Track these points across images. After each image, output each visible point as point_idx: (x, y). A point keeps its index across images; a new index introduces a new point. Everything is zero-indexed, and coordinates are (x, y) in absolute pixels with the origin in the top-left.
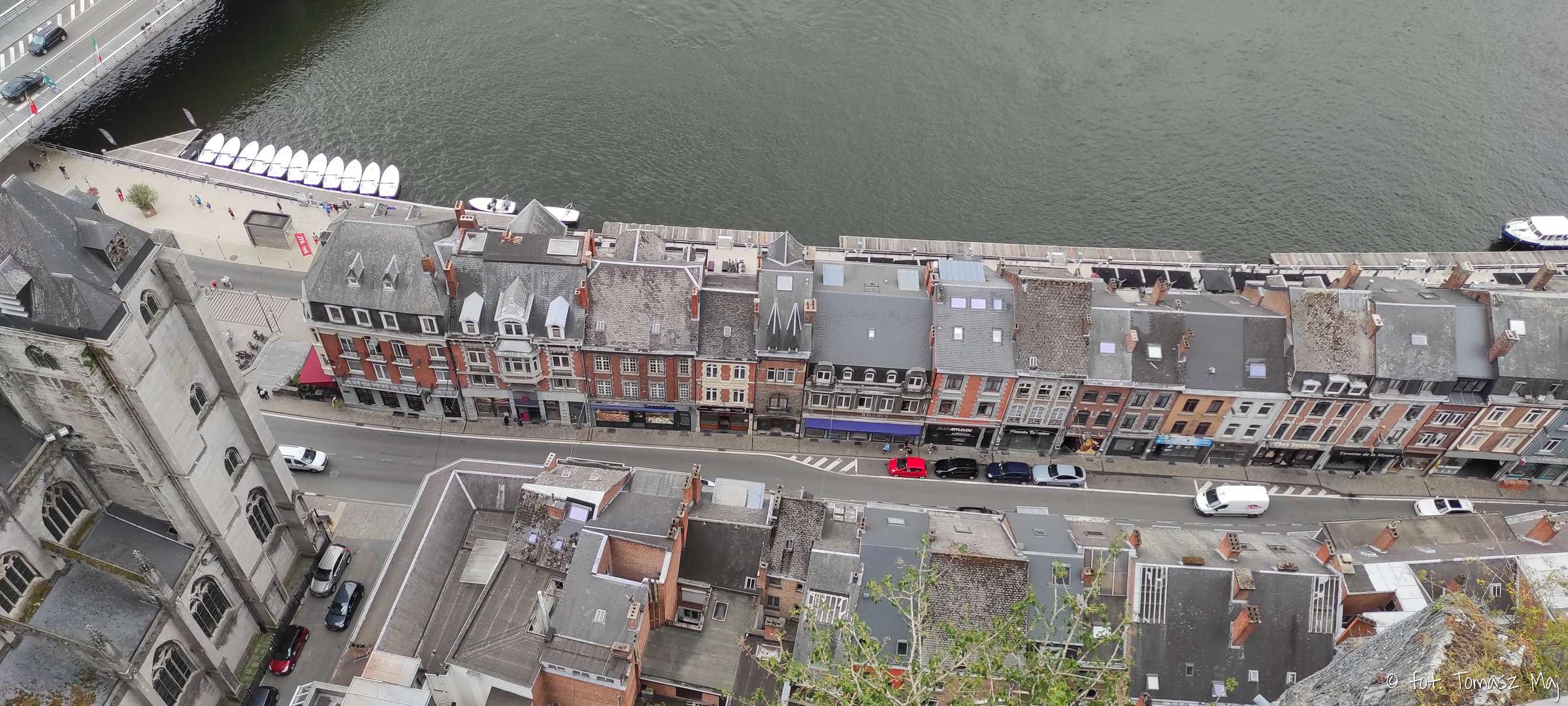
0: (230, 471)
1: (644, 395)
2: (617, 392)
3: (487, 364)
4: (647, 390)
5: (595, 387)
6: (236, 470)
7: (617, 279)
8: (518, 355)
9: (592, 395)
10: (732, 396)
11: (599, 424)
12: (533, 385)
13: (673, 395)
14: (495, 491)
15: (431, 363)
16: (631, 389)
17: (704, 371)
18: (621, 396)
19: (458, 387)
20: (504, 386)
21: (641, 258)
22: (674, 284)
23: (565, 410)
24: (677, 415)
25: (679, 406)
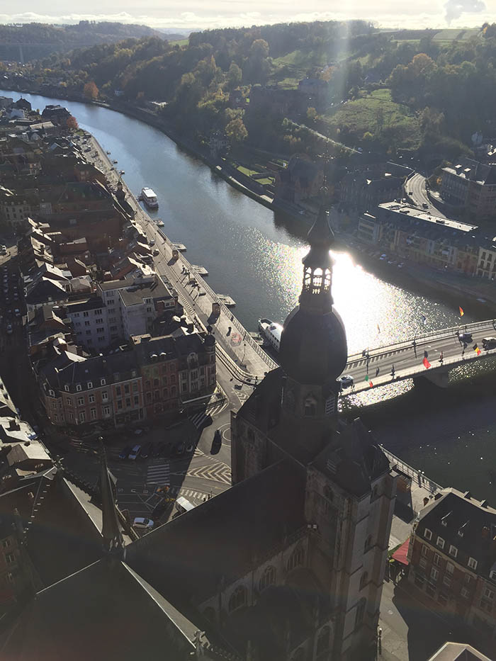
0: (361, 583)
6: (363, 583)
15: (462, 583)
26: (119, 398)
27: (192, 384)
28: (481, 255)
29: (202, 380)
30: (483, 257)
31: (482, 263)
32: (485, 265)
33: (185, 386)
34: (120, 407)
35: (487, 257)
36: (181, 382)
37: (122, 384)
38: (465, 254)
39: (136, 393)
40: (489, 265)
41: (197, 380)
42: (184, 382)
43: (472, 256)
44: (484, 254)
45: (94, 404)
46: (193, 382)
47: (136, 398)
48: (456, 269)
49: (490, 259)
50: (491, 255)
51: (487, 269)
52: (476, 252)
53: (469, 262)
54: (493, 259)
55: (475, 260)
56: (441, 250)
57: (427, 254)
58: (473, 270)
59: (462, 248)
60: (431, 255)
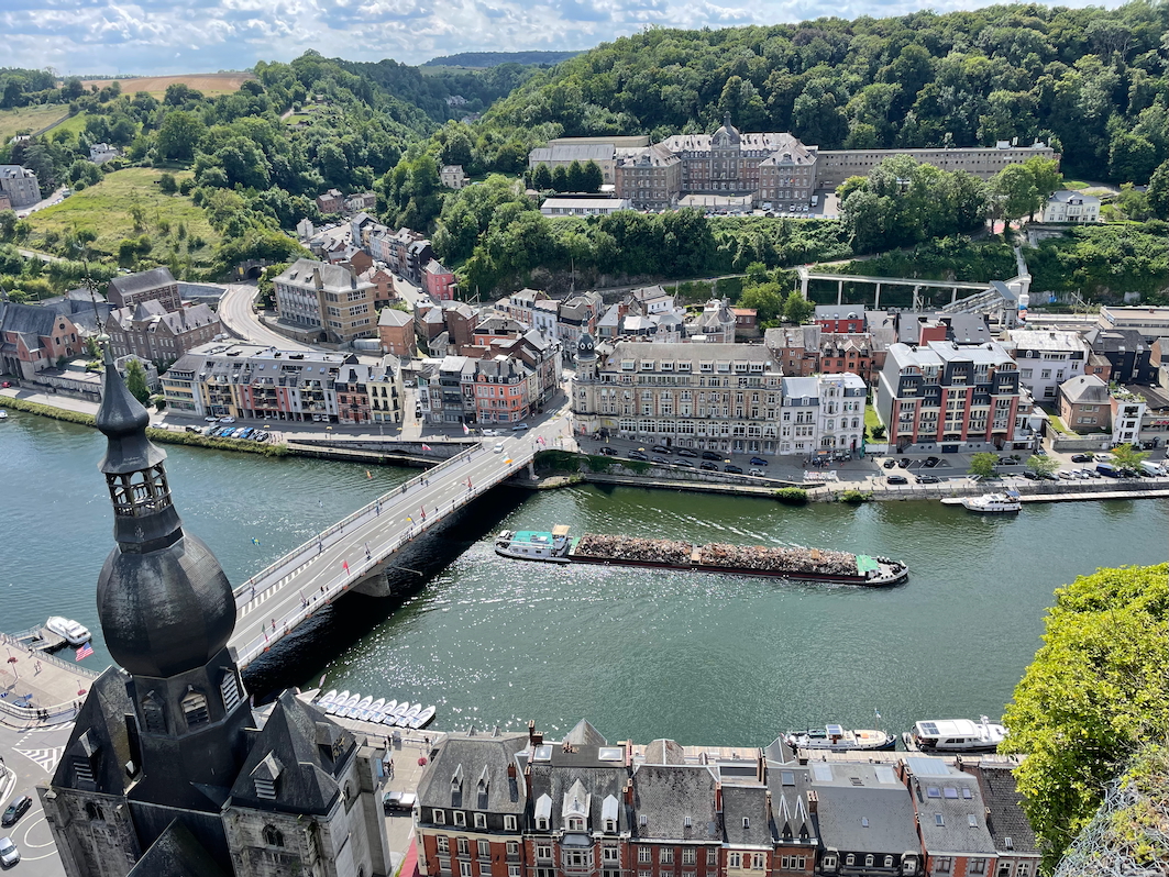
3: (552, 859)
7: (653, 779)
8: (578, 850)
15: (506, 859)
17: (729, 860)
21: (669, 761)
22: (699, 783)
28: (370, 391)
30: (375, 394)
31: (376, 402)
32: (381, 406)
35: (379, 392)
38: (349, 396)
40: (385, 403)
43: (359, 396)
44: (374, 389)
48: (343, 421)
49: (384, 394)
50: (384, 389)
51: (386, 408)
52: (363, 389)
53: (357, 406)
54: (389, 392)
55: (364, 401)
56: (311, 399)
57: (293, 410)
58: (367, 416)
59: (341, 388)
60: (299, 409)
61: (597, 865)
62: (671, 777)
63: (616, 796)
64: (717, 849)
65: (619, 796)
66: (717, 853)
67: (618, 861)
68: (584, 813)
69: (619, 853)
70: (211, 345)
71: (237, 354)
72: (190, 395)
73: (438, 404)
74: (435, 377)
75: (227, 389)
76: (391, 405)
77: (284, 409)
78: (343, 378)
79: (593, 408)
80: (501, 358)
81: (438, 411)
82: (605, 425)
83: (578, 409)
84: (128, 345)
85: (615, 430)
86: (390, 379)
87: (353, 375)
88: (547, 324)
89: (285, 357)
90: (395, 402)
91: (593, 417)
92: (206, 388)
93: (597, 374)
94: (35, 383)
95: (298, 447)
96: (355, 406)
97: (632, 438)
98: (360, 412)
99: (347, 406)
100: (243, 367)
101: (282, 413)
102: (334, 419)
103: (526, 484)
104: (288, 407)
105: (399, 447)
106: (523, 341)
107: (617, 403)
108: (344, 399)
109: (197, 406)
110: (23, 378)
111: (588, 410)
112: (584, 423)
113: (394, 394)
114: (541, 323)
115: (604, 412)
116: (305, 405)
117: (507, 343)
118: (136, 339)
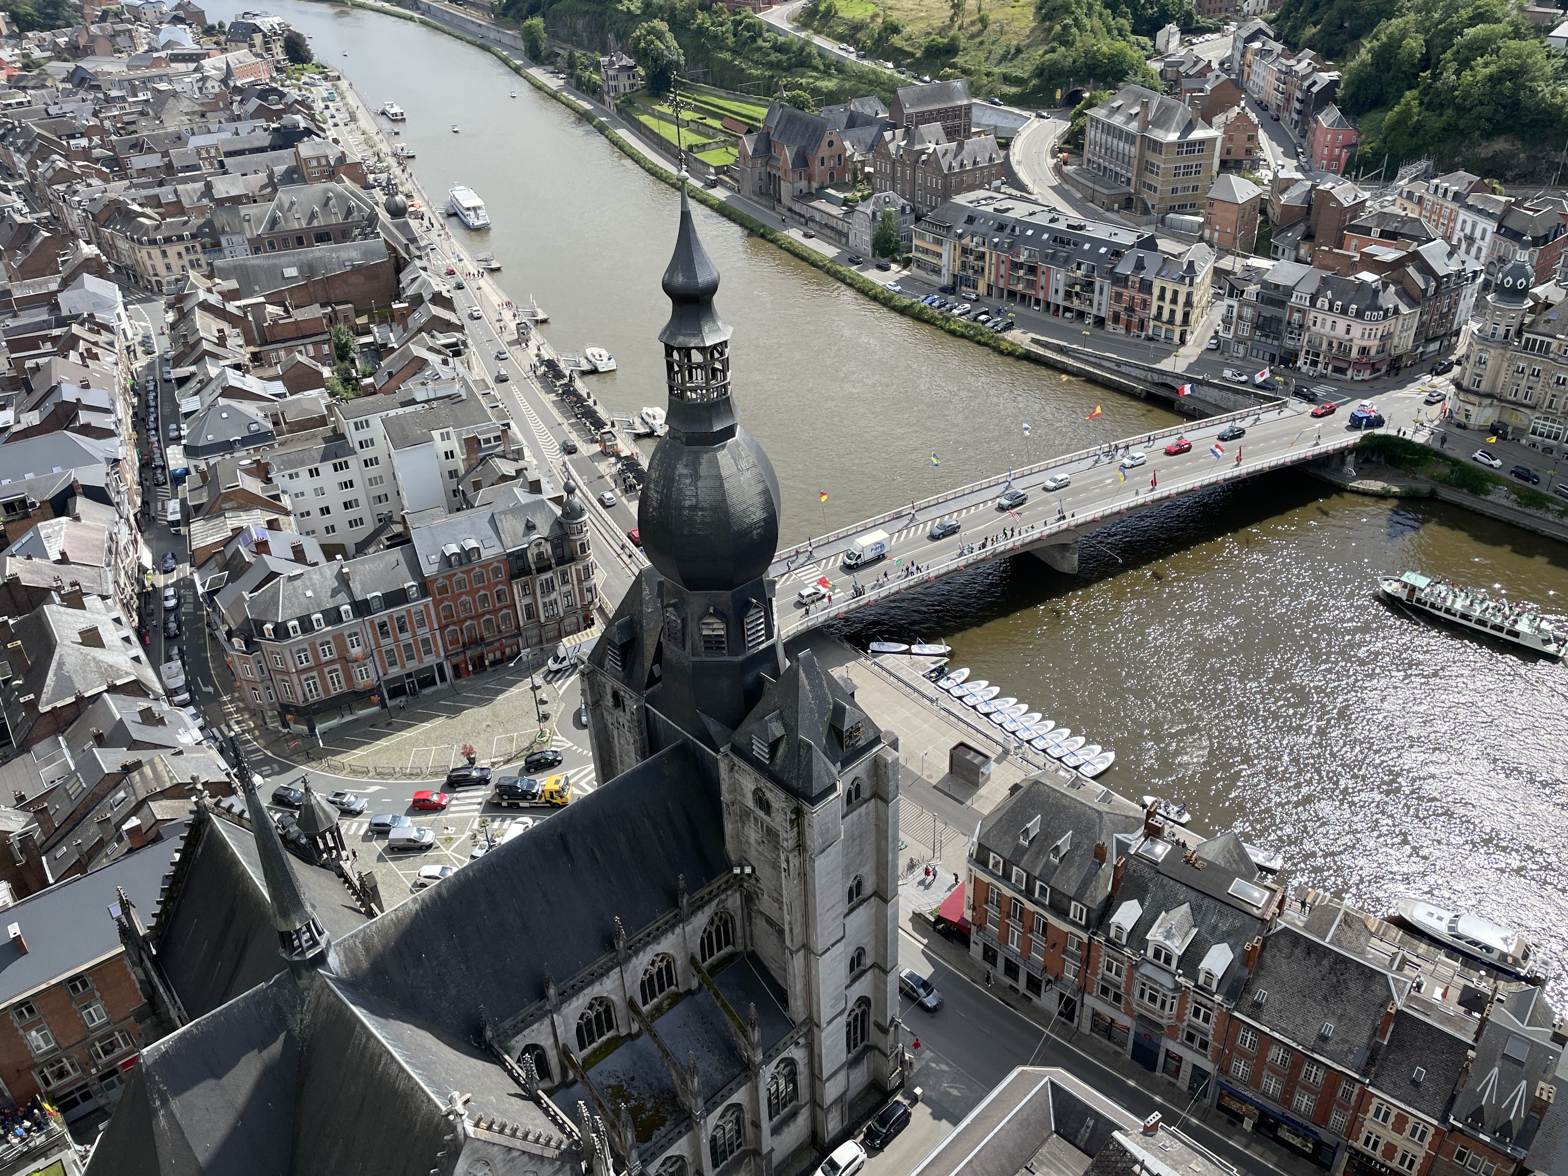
0: (852, 969)
1: (1286, 1098)
2: (1255, 1080)
3: (1122, 980)
4: (1292, 1096)
5: (1230, 1063)
6: (857, 970)
7: (1298, 952)
8: (1157, 987)
9: (1224, 1070)
10: (1398, 1156)
11: (1220, 1107)
12: (1159, 1026)
13: (1322, 1116)
14: (1082, 1123)
15: (1065, 951)
16: (1272, 1085)
17: (1372, 1109)
18: (1258, 1087)
19: (1083, 990)
20: (1129, 1012)
21: (1336, 941)
22: (1367, 989)
23: (1186, 1072)
24: (1319, 1145)
25: (1325, 1136)
26: (387, 643)
27: (545, 605)
28: (1156, 292)
29: (567, 595)
30: (1162, 297)
31: (1160, 308)
32: (1166, 316)
33: (531, 612)
34: (393, 663)
35: (1168, 295)
36: (521, 602)
37: (390, 617)
38: (1126, 293)
39: (423, 632)
40: (1172, 312)
41: (553, 596)
42: (527, 601)
43: (1139, 296)
44: (1163, 290)
45: (332, 662)
46: (547, 600)
47: (426, 642)
48: (1110, 326)
49: (1174, 301)
50: (1176, 293)
51: (1171, 321)
52: (1146, 287)
53: (1133, 311)
54: (1182, 299)
55: (1145, 305)
56: (1077, 288)
57: (1052, 299)
58: (1142, 326)
59: (1120, 281)
60: (1059, 299)
61: (1180, 1017)
62: (1325, 962)
63: (1232, 949)
64: (1358, 1085)
65: (1238, 950)
66: (1356, 1091)
67: (1210, 1027)
68: (1177, 947)
69: (1213, 1019)
70: (981, 194)
71: (1008, 210)
72: (939, 255)
73: (1245, 331)
74: (1252, 289)
75: (982, 257)
76: (1179, 317)
77: (1041, 296)
78: (1125, 268)
79: (1494, 386)
80: (1368, 277)
81: (1240, 341)
82: (1506, 418)
83: (1465, 383)
84: (893, 179)
85: (1520, 432)
86: (1187, 280)
87: (1140, 266)
88: (1478, 234)
89: (1061, 225)
90: (1186, 315)
91: (1489, 401)
92: (959, 251)
93: (1519, 333)
94: (790, 210)
95: (1041, 351)
96: (1130, 310)
97: (1548, 450)
98: (1136, 320)
99: (1120, 308)
100: (1008, 231)
101: (1038, 302)
102: (1100, 322)
103: (1335, 478)
104: (1046, 294)
105: (1169, 380)
106: (1415, 257)
107: (1539, 387)
108: (1118, 297)
109: (944, 271)
110: (779, 201)
111: (1483, 388)
112: (1469, 407)
113: (1188, 303)
114: (1468, 230)
115: (1512, 398)
116: (1068, 295)
117: (1388, 254)
118: (903, 173)
